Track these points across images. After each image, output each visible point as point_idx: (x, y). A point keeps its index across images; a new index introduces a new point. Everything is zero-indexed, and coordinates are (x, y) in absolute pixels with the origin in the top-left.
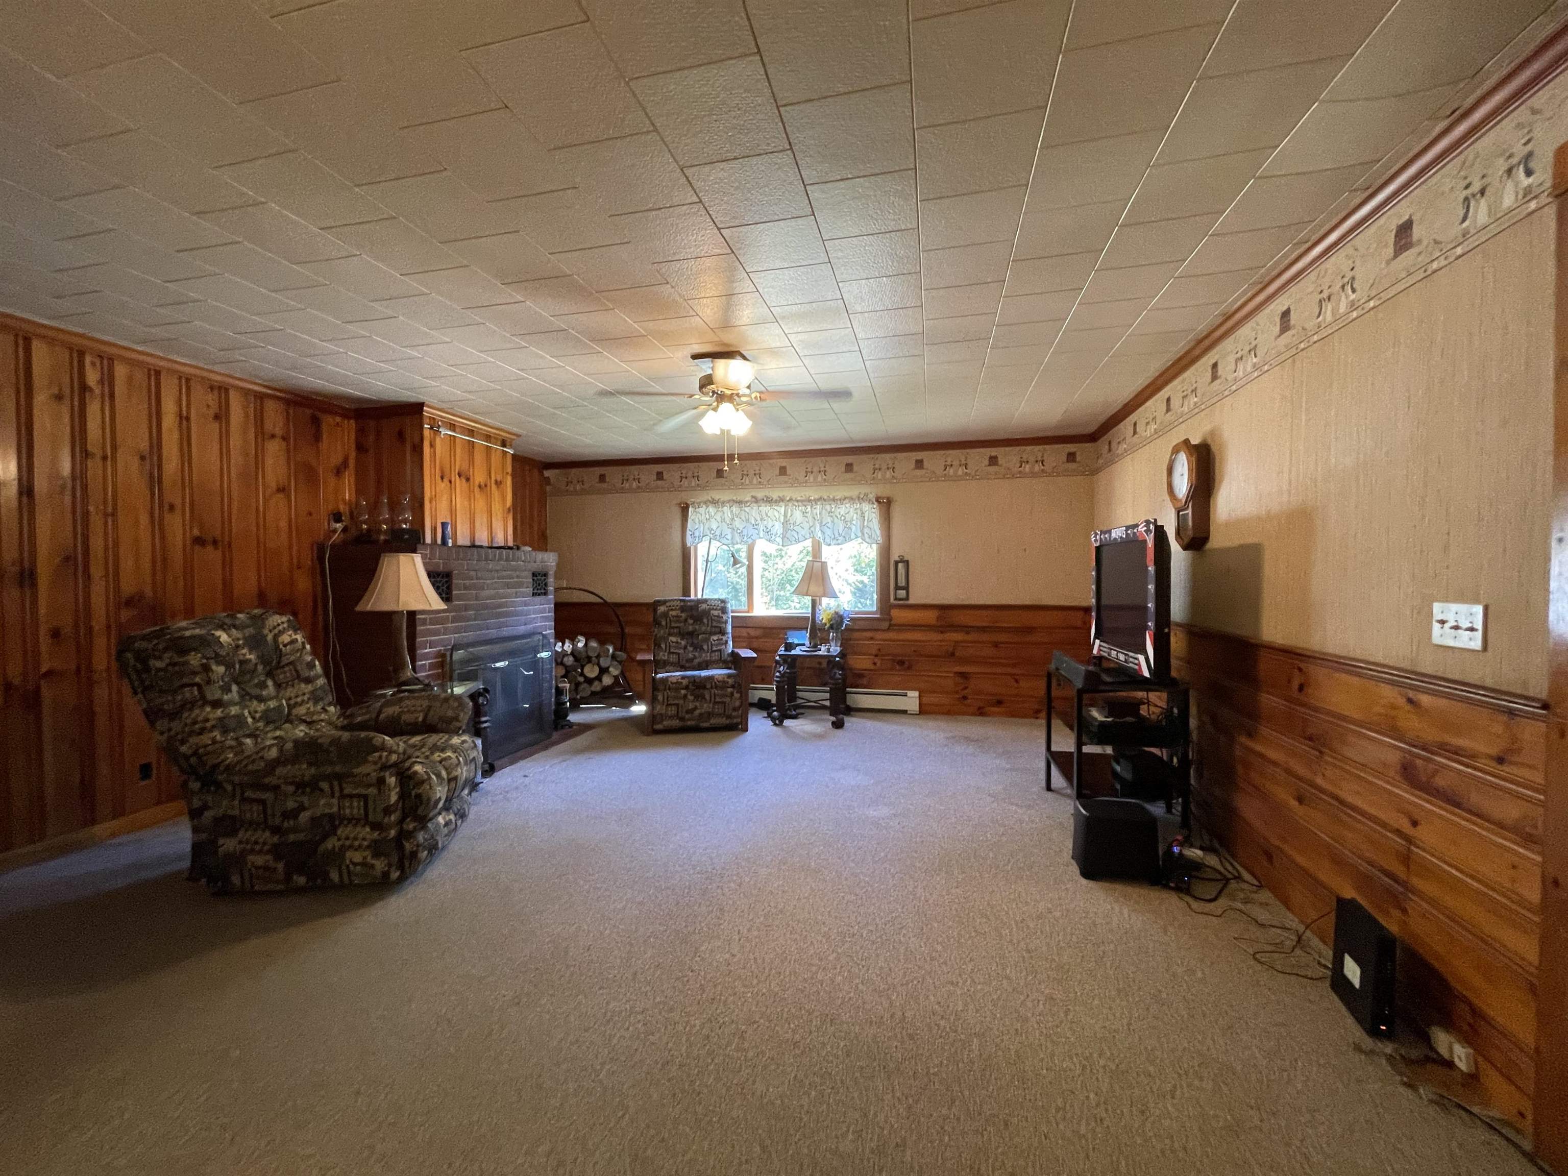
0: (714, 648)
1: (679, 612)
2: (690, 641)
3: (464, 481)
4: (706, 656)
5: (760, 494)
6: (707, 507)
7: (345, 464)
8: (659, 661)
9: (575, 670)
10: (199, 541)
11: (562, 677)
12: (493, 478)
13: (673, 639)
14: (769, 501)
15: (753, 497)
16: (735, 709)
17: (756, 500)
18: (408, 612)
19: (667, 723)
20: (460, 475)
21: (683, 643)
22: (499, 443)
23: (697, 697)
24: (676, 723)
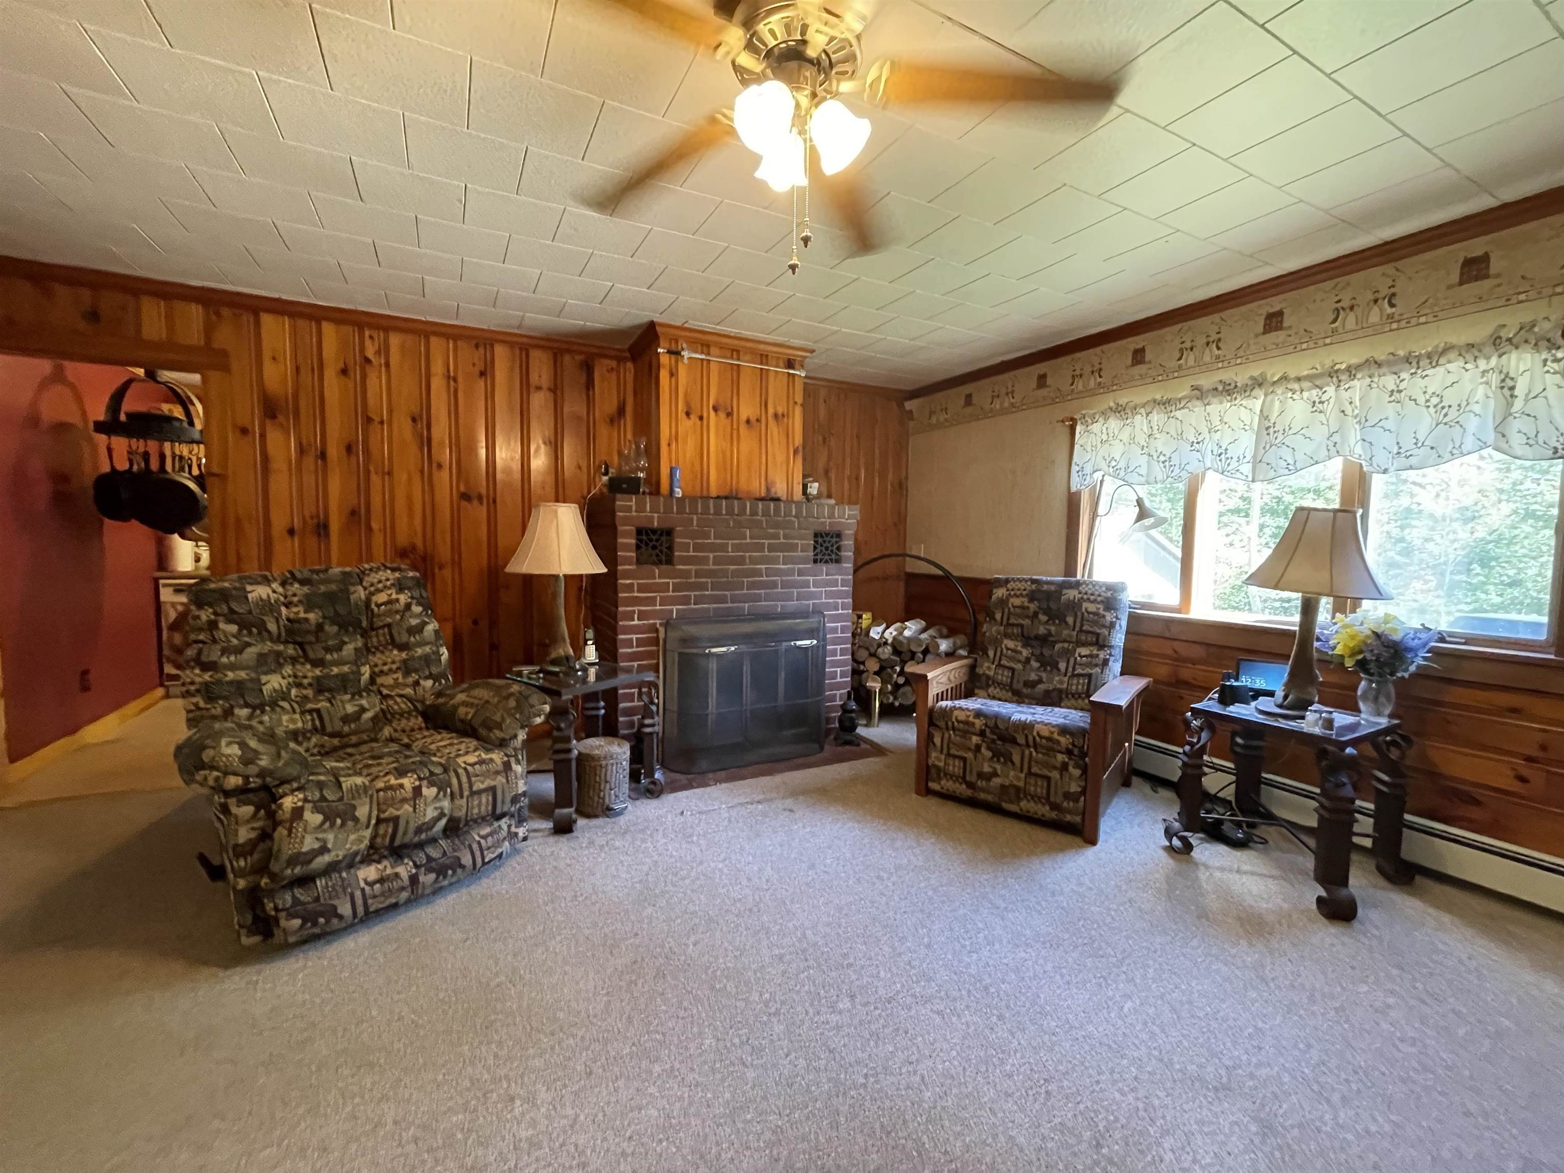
0: (1079, 671)
1: (1026, 600)
2: (1037, 652)
3: (722, 415)
4: (1058, 682)
5: (1206, 381)
6: (1106, 420)
7: (621, 411)
8: (979, 676)
9: (892, 667)
10: (465, 497)
11: (876, 673)
12: (771, 411)
13: (1010, 644)
14: (1228, 390)
15: (1195, 388)
16: (1067, 796)
17: (1200, 394)
18: (565, 576)
19: (948, 785)
20: (715, 409)
21: (1025, 653)
22: (782, 364)
23: (997, 755)
24: (961, 789)
